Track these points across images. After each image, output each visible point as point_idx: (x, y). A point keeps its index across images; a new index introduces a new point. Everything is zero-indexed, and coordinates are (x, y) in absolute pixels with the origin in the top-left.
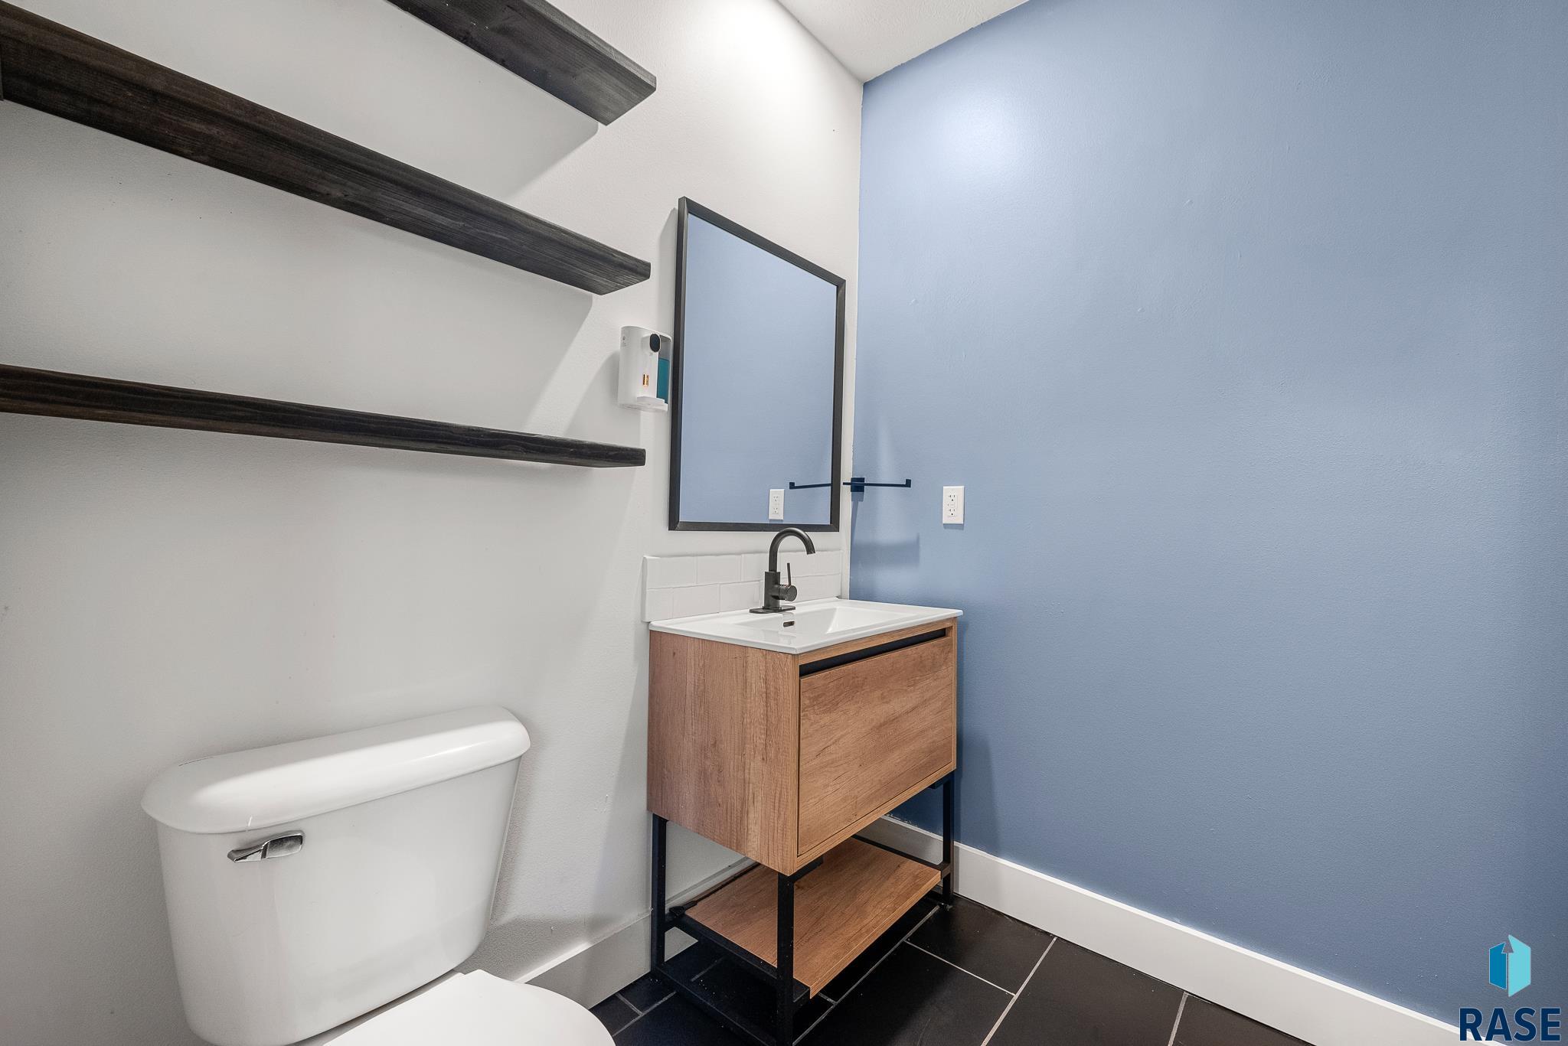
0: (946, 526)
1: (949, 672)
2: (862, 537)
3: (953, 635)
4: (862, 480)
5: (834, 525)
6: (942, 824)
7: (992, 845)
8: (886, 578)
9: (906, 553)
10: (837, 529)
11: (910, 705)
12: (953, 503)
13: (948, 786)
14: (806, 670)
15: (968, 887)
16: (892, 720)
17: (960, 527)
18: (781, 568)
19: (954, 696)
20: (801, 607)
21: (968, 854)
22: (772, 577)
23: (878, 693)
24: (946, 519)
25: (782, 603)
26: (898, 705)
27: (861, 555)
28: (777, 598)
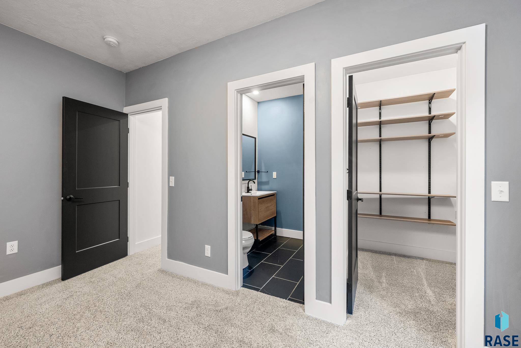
0: (274, 178)
1: (275, 201)
2: (259, 180)
3: (275, 195)
4: (259, 171)
5: (255, 179)
6: (274, 225)
7: (282, 227)
8: (264, 187)
9: (267, 183)
10: (256, 179)
11: (270, 205)
12: (275, 175)
13: (275, 218)
14: (259, 199)
15: (278, 234)
16: (268, 207)
17: (276, 178)
18: (250, 186)
19: (276, 204)
20: (252, 192)
21: (278, 229)
22: (248, 187)
23: (266, 203)
24: (274, 177)
25: (250, 191)
26: (269, 205)
27: (260, 184)
28: (249, 191)
